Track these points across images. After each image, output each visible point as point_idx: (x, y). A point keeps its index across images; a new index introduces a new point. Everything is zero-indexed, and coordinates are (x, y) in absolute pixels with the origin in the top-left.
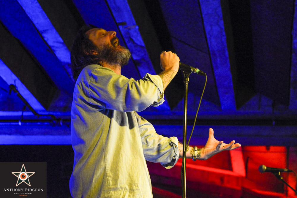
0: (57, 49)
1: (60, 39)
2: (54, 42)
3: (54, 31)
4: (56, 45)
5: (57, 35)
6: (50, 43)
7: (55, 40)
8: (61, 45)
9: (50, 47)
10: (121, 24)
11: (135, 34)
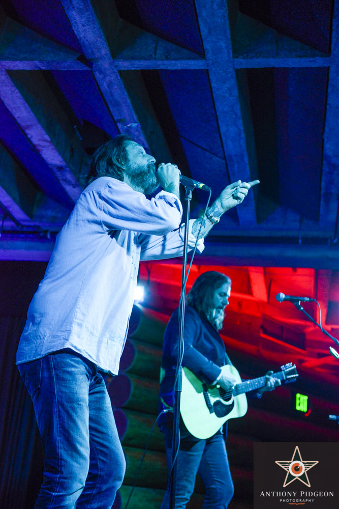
0: (43, 149)
1: (47, 137)
2: (39, 140)
3: (39, 126)
4: (41, 143)
5: (43, 132)
6: (35, 141)
7: (40, 138)
8: (48, 144)
9: (35, 146)
10: (119, 121)
11: (137, 133)
